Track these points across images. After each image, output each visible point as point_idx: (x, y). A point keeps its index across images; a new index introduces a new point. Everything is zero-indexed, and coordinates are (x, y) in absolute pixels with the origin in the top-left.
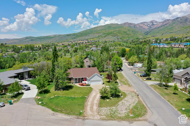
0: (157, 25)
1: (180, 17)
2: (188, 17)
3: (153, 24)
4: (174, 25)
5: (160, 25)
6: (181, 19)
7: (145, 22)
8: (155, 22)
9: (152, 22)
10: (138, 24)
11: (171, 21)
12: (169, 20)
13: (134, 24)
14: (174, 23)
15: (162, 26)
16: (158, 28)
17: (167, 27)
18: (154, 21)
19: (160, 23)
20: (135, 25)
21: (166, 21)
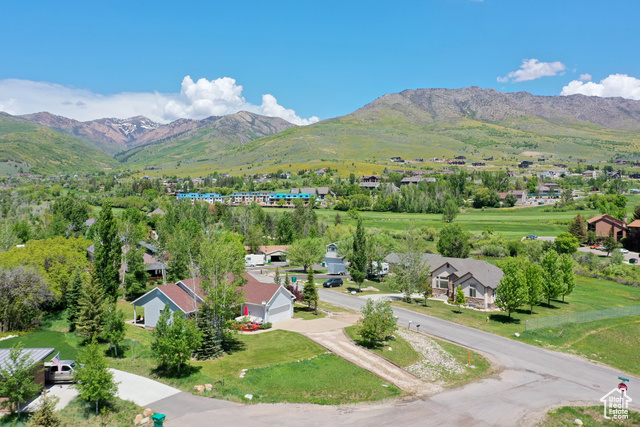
0: (153, 133)
1: (219, 118)
2: (238, 118)
3: (140, 130)
4: (206, 138)
5: (165, 132)
6: (222, 124)
7: (111, 120)
8: (147, 123)
9: (136, 121)
10: (89, 123)
11: (195, 125)
12: (191, 120)
13: (73, 121)
14: (205, 133)
15: (169, 138)
16: (159, 142)
17: (185, 142)
18: (144, 119)
19: (162, 126)
20: (78, 125)
21: (181, 124)
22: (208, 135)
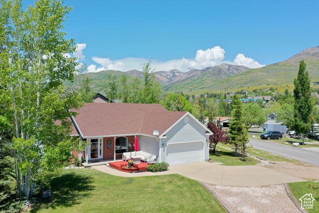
0: (180, 77)
1: (211, 68)
2: (221, 67)
3: (174, 76)
4: (205, 78)
5: (185, 76)
6: (213, 70)
7: (162, 72)
8: (178, 72)
9: (173, 72)
10: (152, 74)
11: (200, 72)
12: (197, 70)
15: (187, 79)
16: (183, 81)
17: (194, 80)
18: (176, 70)
19: (184, 73)
21: (193, 72)
22: (206, 76)
